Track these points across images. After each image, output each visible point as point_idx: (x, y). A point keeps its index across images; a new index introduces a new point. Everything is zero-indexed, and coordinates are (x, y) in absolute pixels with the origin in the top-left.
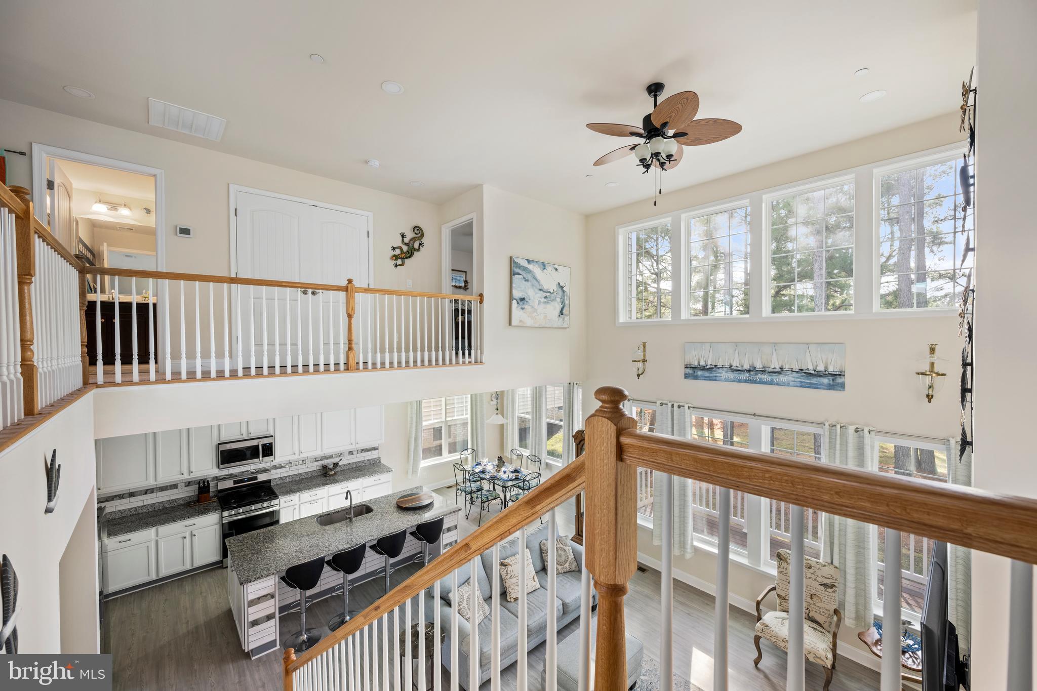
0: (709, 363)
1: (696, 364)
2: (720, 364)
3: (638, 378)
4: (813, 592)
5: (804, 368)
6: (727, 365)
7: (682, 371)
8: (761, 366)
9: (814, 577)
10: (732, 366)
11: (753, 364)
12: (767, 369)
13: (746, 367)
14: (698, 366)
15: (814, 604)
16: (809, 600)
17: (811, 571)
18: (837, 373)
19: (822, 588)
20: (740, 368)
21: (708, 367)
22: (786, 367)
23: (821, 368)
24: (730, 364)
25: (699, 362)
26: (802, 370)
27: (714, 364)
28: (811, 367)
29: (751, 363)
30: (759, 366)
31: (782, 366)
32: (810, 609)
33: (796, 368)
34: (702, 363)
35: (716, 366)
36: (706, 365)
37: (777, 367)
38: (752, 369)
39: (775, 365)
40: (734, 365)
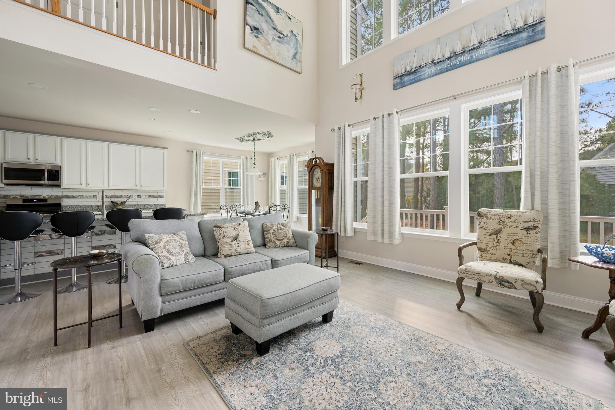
0: (414, 66)
1: (403, 72)
2: (423, 64)
3: (356, 101)
4: (515, 238)
5: (502, 32)
6: (430, 61)
7: (391, 84)
8: (461, 49)
9: (514, 225)
10: (434, 60)
11: (453, 50)
13: (447, 55)
14: (405, 73)
15: (516, 249)
16: (510, 246)
18: (537, 22)
19: (525, 232)
20: (442, 59)
21: (413, 70)
22: (485, 39)
23: (520, 25)
24: (433, 59)
25: (406, 69)
26: (501, 35)
27: (418, 65)
28: (509, 29)
29: (451, 50)
30: (459, 49)
31: (481, 40)
32: (512, 254)
33: (495, 36)
34: (408, 69)
35: (420, 66)
36: (412, 70)
37: (476, 43)
38: (452, 55)
39: (474, 42)
40: (436, 58)
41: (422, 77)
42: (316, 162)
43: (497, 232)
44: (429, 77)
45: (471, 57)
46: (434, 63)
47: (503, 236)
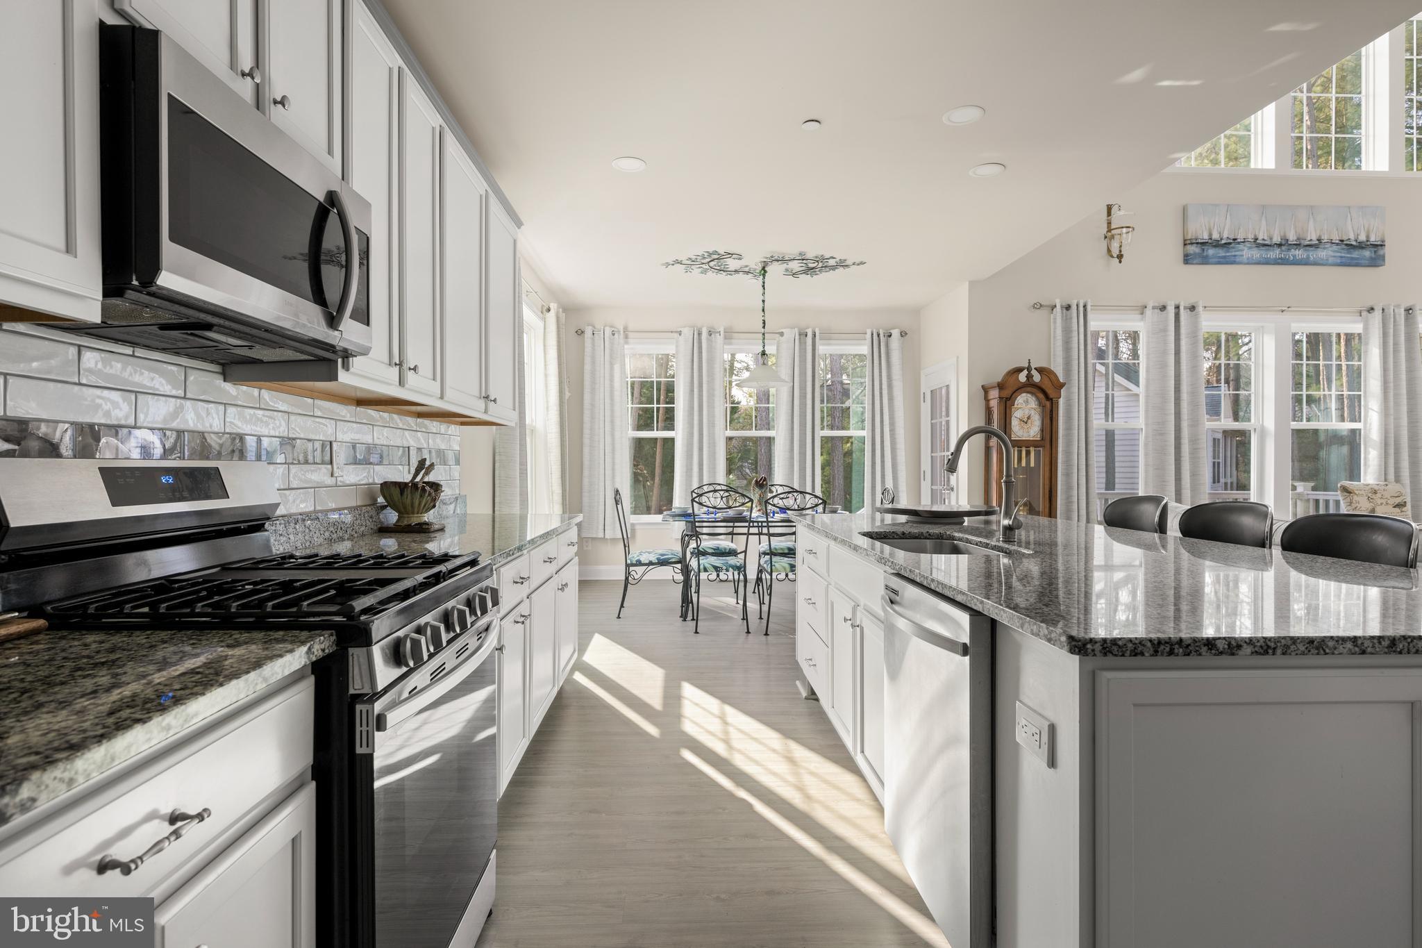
0: (1225, 236)
1: (1206, 236)
2: (1240, 237)
5: (1345, 238)
6: (1250, 237)
7: (1177, 251)
8: (1295, 238)
10: (1257, 239)
11: (1285, 236)
12: (1302, 242)
13: (1277, 239)
14: (1210, 241)
18: (1379, 243)
20: (1268, 242)
21: (1223, 242)
22: (1325, 238)
23: (1362, 238)
24: (1255, 236)
25: (1210, 235)
26: (1342, 241)
27: (1232, 237)
28: (1352, 237)
29: (1282, 234)
30: (1292, 237)
31: (1320, 236)
33: (1336, 238)
34: (1216, 236)
35: (1235, 240)
36: (1221, 239)
37: (1314, 238)
38: (1283, 243)
39: (1312, 236)
40: (1260, 237)
41: (1238, 259)
42: (1029, 376)
44: (1248, 264)
45: (1308, 257)
46: (1257, 244)
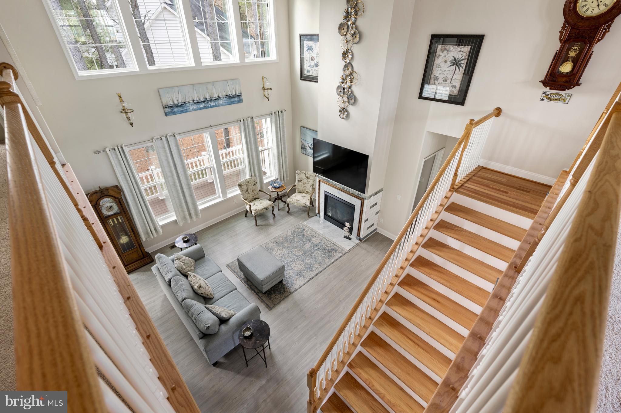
0: (180, 101)
1: (172, 103)
2: (187, 101)
3: (132, 126)
5: (228, 94)
6: (191, 100)
7: (161, 111)
8: (209, 97)
12: (212, 98)
13: (202, 99)
14: (174, 105)
16: (253, 193)
17: (249, 183)
18: (240, 94)
19: (254, 186)
20: (199, 101)
21: (180, 104)
22: (221, 96)
23: (234, 93)
24: (193, 99)
25: (173, 102)
26: (227, 96)
27: (183, 101)
28: (230, 94)
29: (204, 97)
30: (208, 97)
31: (218, 95)
33: (224, 95)
34: (176, 102)
35: (185, 102)
36: (179, 103)
37: (217, 96)
38: (205, 100)
39: (215, 95)
40: (195, 99)
43: (247, 190)
47: (249, 190)
